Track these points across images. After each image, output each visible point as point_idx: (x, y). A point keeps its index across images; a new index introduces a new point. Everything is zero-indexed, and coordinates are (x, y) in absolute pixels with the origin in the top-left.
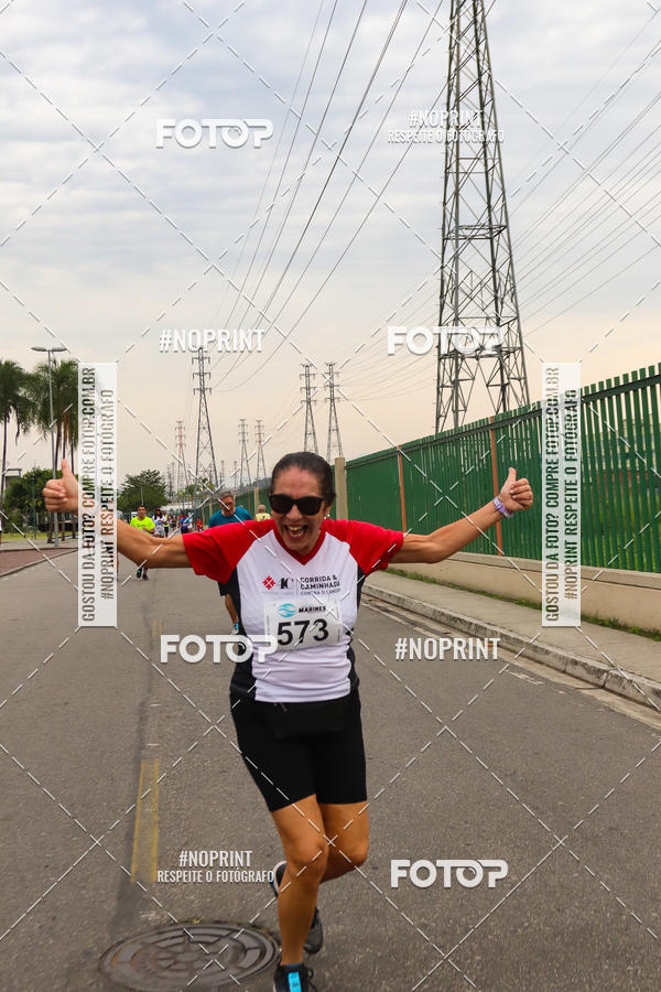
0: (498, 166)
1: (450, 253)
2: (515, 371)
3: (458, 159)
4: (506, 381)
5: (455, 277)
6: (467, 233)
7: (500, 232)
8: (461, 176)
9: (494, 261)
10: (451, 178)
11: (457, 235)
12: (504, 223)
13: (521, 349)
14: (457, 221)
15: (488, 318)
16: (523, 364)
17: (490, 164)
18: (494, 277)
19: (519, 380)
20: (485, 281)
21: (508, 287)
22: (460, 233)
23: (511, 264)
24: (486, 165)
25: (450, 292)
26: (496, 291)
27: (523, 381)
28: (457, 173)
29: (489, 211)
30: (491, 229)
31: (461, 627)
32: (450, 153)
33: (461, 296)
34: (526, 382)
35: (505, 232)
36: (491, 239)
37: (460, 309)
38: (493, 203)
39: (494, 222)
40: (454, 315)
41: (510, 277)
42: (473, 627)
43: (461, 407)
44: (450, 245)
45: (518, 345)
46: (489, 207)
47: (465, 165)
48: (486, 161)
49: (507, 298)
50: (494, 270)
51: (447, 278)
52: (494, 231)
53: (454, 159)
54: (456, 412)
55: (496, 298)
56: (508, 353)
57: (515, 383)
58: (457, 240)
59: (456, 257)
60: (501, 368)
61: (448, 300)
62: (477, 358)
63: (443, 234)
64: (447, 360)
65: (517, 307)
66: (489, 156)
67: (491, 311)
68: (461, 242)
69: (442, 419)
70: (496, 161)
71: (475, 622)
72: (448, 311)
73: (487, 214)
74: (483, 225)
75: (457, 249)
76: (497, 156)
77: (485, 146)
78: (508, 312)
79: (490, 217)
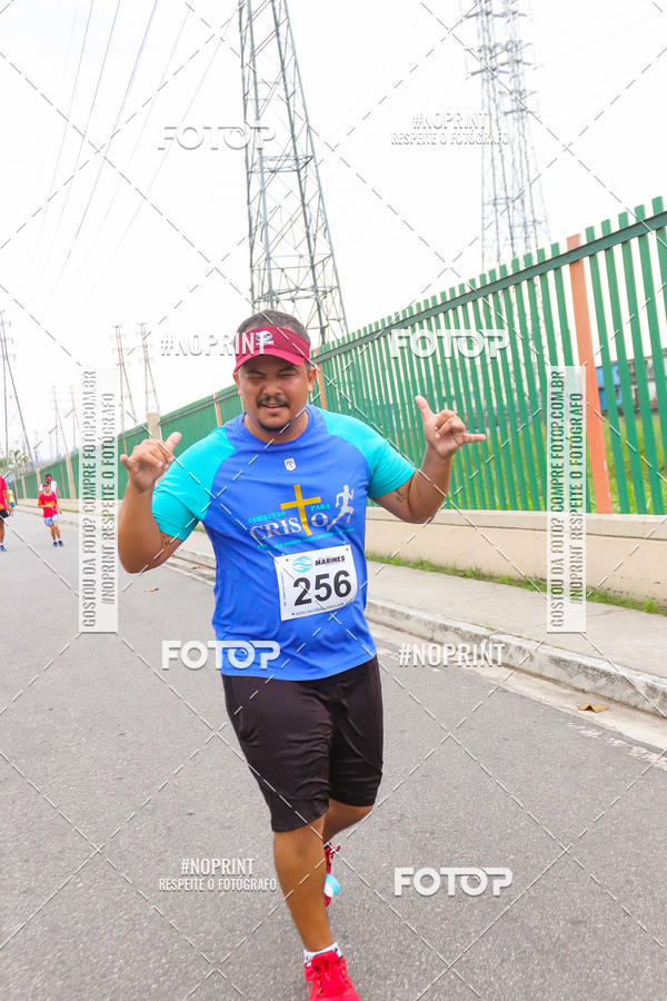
0: (299, 91)
1: (256, 187)
2: (333, 310)
3: (256, 84)
4: (325, 323)
5: (263, 214)
6: (273, 165)
7: (306, 164)
8: (260, 103)
9: (303, 196)
11: (262, 168)
12: (310, 154)
13: (338, 287)
14: (260, 153)
15: (301, 257)
16: (341, 303)
17: (290, 89)
18: (304, 212)
19: (339, 321)
20: (296, 216)
21: (320, 224)
22: (265, 165)
23: (321, 196)
24: (286, 89)
25: (259, 230)
26: (307, 227)
27: (342, 322)
28: (257, 100)
29: (294, 141)
30: (297, 160)
32: (246, 78)
33: (272, 234)
34: (345, 323)
35: (312, 162)
36: (298, 171)
37: (271, 248)
38: (296, 132)
39: (299, 153)
40: (265, 256)
41: (322, 211)
44: (255, 178)
45: (335, 284)
46: (293, 136)
47: (263, 91)
48: (285, 86)
49: (320, 235)
50: (303, 204)
51: (254, 214)
52: (301, 163)
53: (251, 83)
55: (308, 236)
56: (325, 293)
57: (334, 324)
58: (262, 173)
59: (262, 192)
60: (319, 307)
61: (257, 239)
62: (293, 300)
63: (247, 168)
64: (262, 303)
65: (330, 244)
66: (288, 80)
67: (304, 249)
68: (266, 176)
70: (297, 85)
72: (259, 251)
73: (291, 144)
74: (288, 156)
75: (263, 183)
76: (297, 80)
77: (283, 70)
78: (321, 249)
79: (295, 147)
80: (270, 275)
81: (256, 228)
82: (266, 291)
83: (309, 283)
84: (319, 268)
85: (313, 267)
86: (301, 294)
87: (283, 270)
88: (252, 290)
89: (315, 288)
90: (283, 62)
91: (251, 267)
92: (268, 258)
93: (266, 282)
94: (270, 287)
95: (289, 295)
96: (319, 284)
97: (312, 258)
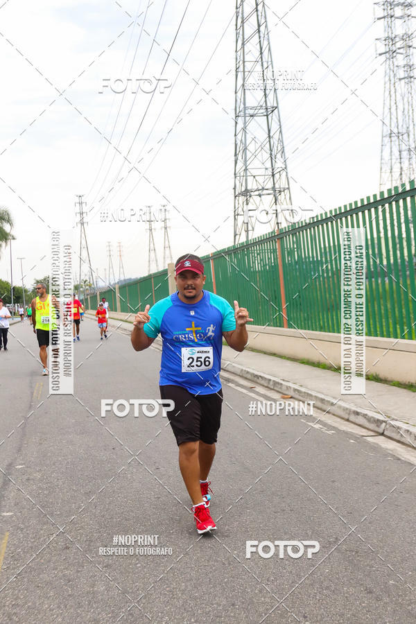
0: (270, 66)
1: (240, 125)
2: (285, 203)
3: (244, 62)
5: (244, 142)
6: (251, 112)
7: (273, 111)
8: (246, 73)
9: (269, 131)
10: (240, 75)
11: (245, 114)
12: (275, 105)
13: (288, 188)
14: (244, 104)
16: (290, 198)
17: (265, 65)
18: (270, 141)
20: (264, 144)
21: (279, 149)
22: (247, 112)
23: (281, 132)
24: (262, 65)
25: (241, 152)
26: (271, 151)
28: (244, 72)
29: (266, 98)
30: (267, 109)
31: (263, 382)
32: (238, 58)
33: (249, 155)
35: (276, 111)
36: (267, 116)
37: (248, 163)
38: (267, 92)
39: (269, 104)
40: (244, 168)
41: (281, 141)
42: (271, 383)
43: (250, 228)
44: (240, 120)
45: (287, 186)
46: (265, 95)
47: (248, 66)
48: (262, 63)
49: (279, 156)
50: (269, 136)
51: (238, 142)
52: (269, 111)
53: (241, 62)
54: (247, 231)
55: (271, 156)
56: (280, 191)
58: (245, 117)
59: (245, 128)
60: (276, 201)
61: (240, 157)
62: (260, 196)
63: (236, 114)
64: (240, 197)
65: (285, 161)
66: (264, 60)
67: (268, 165)
68: (247, 119)
69: (237, 237)
70: (270, 63)
71: (273, 378)
72: (240, 164)
73: (264, 99)
74: (261, 106)
75: (245, 123)
76: (270, 60)
77: (261, 53)
78: (279, 164)
79: (266, 101)
80: (246, 180)
81: (240, 151)
82: (243, 189)
83: (270, 185)
84: (277, 176)
85: (273, 175)
86: (265, 192)
87: (254, 177)
88: (235, 189)
89: (274, 188)
90: (261, 48)
91: (235, 174)
92: (246, 170)
93: (244, 184)
94: (246, 187)
95: (257, 193)
96: (277, 186)
97: (273, 170)
